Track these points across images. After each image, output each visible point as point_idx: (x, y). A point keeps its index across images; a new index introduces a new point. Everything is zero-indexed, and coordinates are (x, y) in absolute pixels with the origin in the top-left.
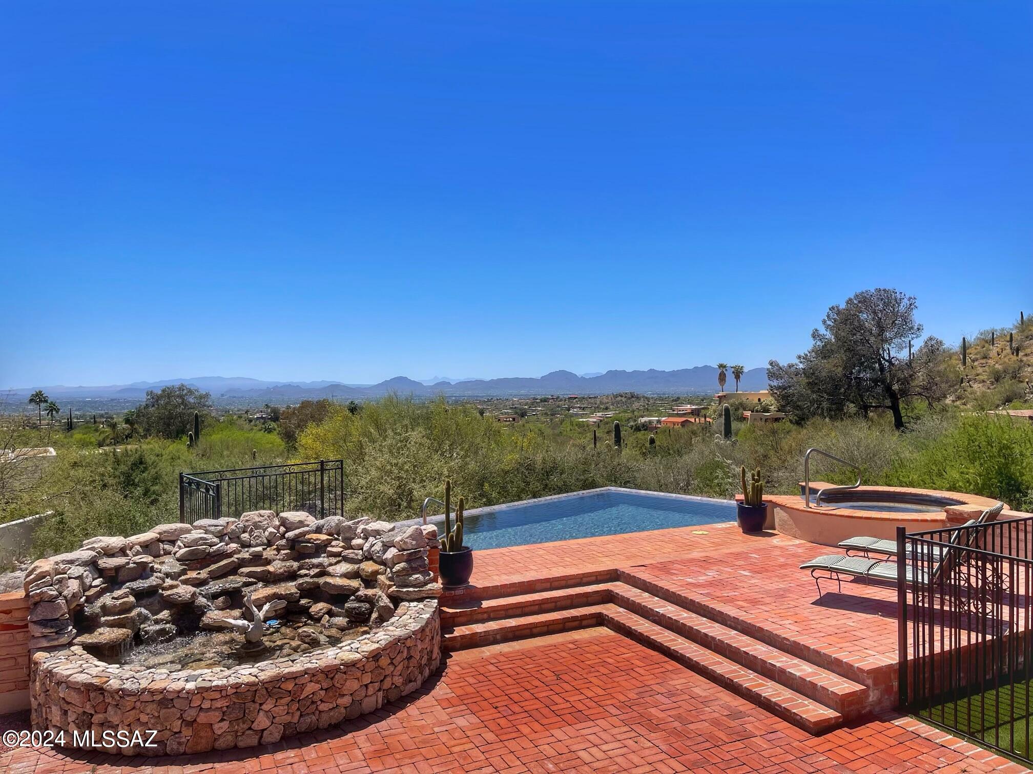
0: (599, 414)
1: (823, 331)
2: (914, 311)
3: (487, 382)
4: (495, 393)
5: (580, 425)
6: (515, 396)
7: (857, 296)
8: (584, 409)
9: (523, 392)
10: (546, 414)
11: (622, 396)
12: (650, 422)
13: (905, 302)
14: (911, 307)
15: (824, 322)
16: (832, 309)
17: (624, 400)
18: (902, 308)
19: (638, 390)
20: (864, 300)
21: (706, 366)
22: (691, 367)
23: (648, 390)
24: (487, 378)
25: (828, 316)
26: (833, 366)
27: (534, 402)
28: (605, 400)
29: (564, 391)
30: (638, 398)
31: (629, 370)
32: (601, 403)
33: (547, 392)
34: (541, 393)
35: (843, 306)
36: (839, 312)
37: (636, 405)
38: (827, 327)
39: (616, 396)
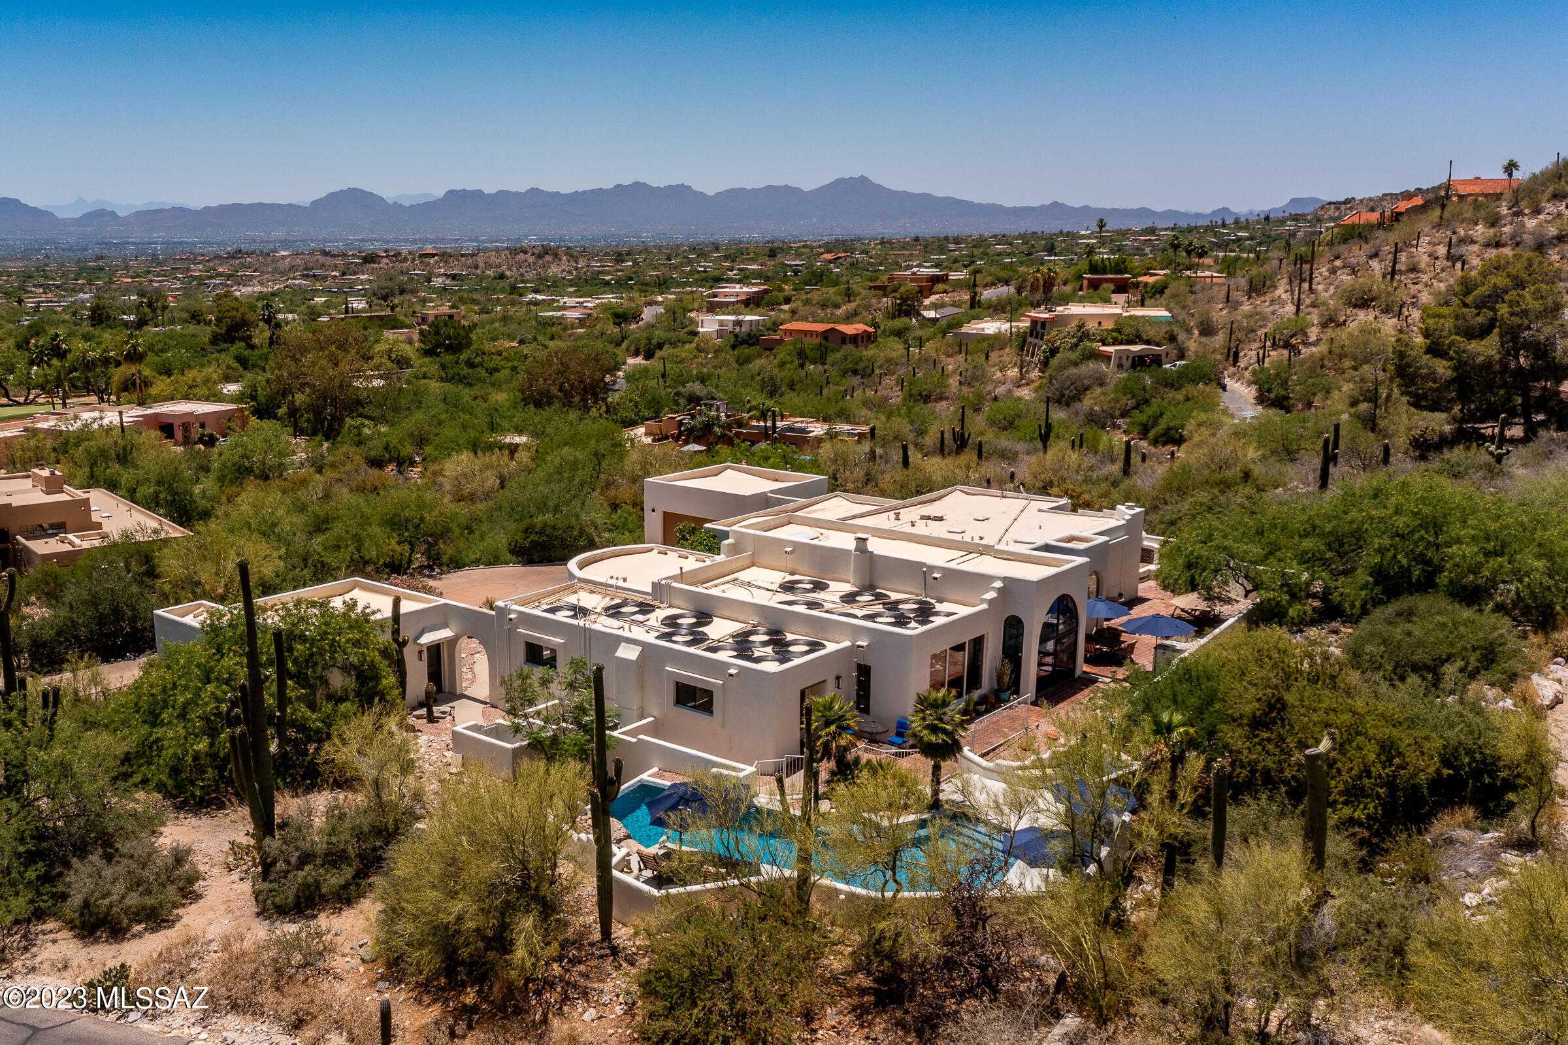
3: (196, 212)
11: (526, 252)
17: (530, 258)
21: (637, 184)
30: (557, 255)
31: (490, 189)
37: (554, 270)
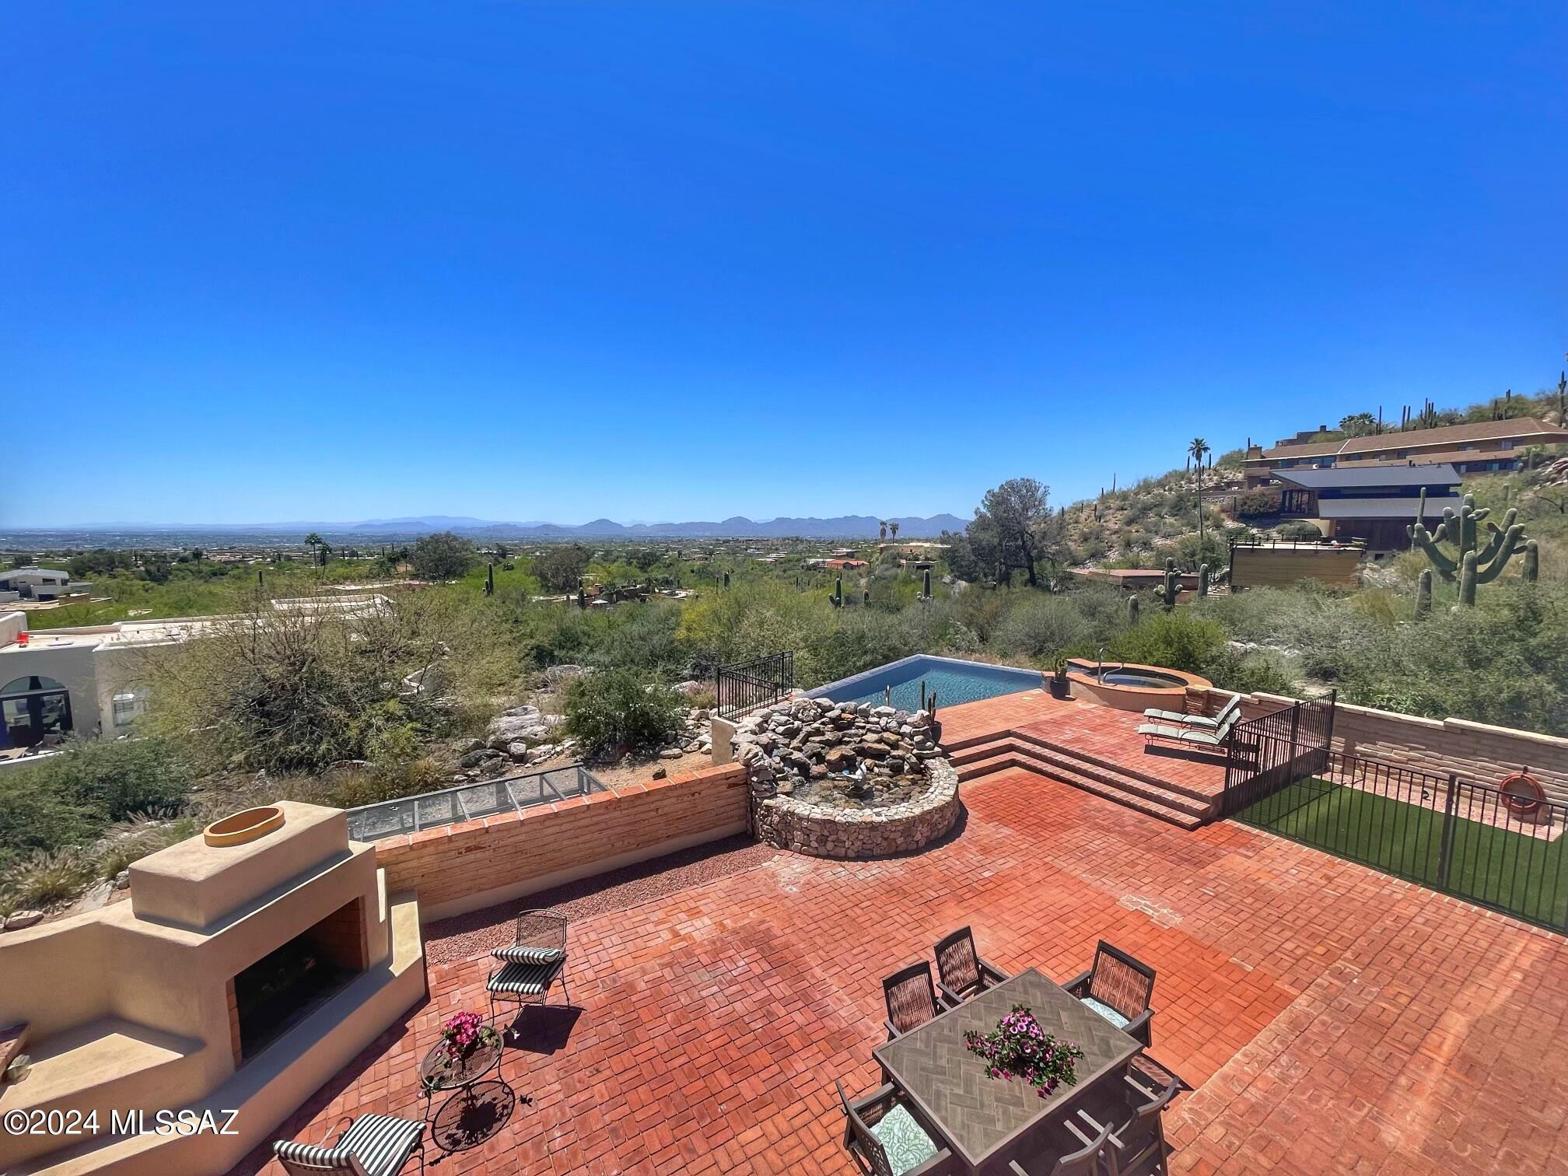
0: (774, 555)
1: (983, 510)
2: (1048, 497)
3: (675, 525)
4: (685, 535)
5: (760, 564)
6: (701, 537)
7: (1007, 483)
8: (758, 549)
9: (706, 534)
10: (728, 553)
11: (789, 540)
12: (818, 563)
13: (1042, 490)
14: (1045, 493)
15: (983, 502)
16: (989, 492)
17: (791, 542)
18: (1039, 494)
19: (802, 535)
20: (1012, 487)
22: (841, 516)
23: (807, 535)
24: (677, 521)
25: (986, 497)
26: (989, 538)
27: (718, 543)
28: (776, 543)
29: (742, 535)
30: (802, 541)
32: (773, 545)
33: (730, 535)
34: (723, 535)
35: (996, 490)
36: (994, 495)
37: (800, 547)
38: (985, 505)
39: (784, 540)
